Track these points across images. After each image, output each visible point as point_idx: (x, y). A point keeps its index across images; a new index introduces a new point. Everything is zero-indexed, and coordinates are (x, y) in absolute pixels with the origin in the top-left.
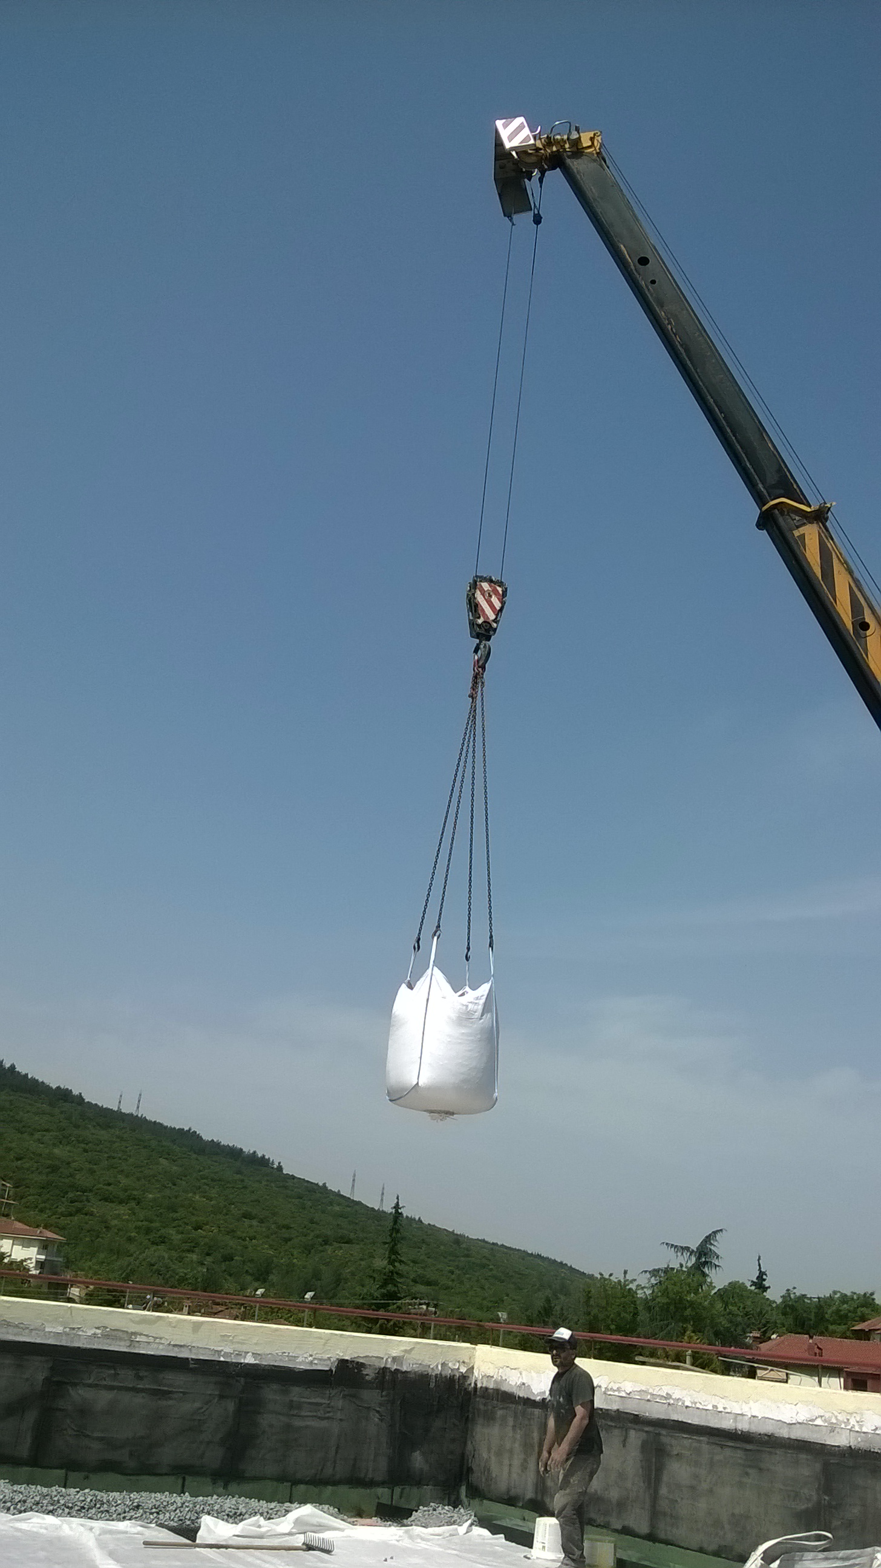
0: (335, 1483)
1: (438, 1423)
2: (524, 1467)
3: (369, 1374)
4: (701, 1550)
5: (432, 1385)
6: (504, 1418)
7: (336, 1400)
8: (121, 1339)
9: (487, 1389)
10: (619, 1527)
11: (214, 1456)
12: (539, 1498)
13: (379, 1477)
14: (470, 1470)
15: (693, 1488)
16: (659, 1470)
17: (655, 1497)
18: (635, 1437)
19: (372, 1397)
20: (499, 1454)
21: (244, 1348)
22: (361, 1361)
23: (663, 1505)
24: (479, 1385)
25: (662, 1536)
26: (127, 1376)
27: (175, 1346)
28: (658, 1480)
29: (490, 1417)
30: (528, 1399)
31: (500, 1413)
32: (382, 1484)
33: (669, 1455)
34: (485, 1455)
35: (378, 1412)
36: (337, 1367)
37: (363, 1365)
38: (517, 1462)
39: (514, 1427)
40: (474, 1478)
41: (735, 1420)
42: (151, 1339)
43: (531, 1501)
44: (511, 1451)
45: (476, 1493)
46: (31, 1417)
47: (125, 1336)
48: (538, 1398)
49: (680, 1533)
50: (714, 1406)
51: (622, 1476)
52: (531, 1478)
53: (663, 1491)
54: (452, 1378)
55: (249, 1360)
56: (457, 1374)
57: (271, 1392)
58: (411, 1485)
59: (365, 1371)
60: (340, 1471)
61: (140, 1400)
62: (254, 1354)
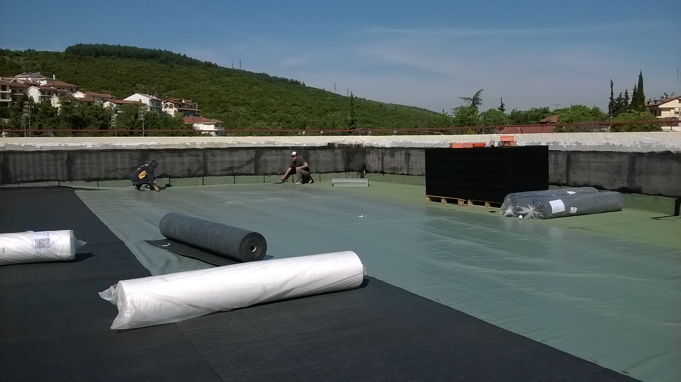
0: (331, 173)
1: (356, 156)
2: (378, 164)
3: (336, 146)
4: (418, 175)
5: (353, 147)
6: (373, 153)
7: (328, 153)
8: (271, 144)
9: (368, 146)
10: (401, 174)
12: (382, 170)
13: (342, 171)
14: (366, 167)
15: (416, 162)
16: (409, 159)
17: (408, 165)
18: (403, 152)
19: (338, 151)
20: (372, 162)
21: (303, 142)
22: (334, 143)
23: (410, 167)
24: (366, 146)
25: (410, 174)
26: (274, 152)
27: (285, 144)
28: (409, 161)
29: (369, 153)
30: (378, 147)
31: (372, 152)
33: (411, 155)
34: (369, 162)
35: (340, 155)
36: (328, 145)
37: (334, 144)
38: (377, 163)
39: (375, 154)
40: (367, 168)
41: (425, 145)
42: (279, 143)
44: (375, 160)
45: (367, 172)
46: (253, 164)
47: (272, 143)
48: (381, 147)
49: (413, 173)
50: (420, 142)
51: (401, 162)
52: (380, 165)
53: (410, 164)
54: (359, 145)
55: (305, 145)
56: (360, 144)
57: (311, 152)
58: (351, 172)
59: (335, 145)
60: (332, 170)
61: (279, 158)
62: (306, 144)
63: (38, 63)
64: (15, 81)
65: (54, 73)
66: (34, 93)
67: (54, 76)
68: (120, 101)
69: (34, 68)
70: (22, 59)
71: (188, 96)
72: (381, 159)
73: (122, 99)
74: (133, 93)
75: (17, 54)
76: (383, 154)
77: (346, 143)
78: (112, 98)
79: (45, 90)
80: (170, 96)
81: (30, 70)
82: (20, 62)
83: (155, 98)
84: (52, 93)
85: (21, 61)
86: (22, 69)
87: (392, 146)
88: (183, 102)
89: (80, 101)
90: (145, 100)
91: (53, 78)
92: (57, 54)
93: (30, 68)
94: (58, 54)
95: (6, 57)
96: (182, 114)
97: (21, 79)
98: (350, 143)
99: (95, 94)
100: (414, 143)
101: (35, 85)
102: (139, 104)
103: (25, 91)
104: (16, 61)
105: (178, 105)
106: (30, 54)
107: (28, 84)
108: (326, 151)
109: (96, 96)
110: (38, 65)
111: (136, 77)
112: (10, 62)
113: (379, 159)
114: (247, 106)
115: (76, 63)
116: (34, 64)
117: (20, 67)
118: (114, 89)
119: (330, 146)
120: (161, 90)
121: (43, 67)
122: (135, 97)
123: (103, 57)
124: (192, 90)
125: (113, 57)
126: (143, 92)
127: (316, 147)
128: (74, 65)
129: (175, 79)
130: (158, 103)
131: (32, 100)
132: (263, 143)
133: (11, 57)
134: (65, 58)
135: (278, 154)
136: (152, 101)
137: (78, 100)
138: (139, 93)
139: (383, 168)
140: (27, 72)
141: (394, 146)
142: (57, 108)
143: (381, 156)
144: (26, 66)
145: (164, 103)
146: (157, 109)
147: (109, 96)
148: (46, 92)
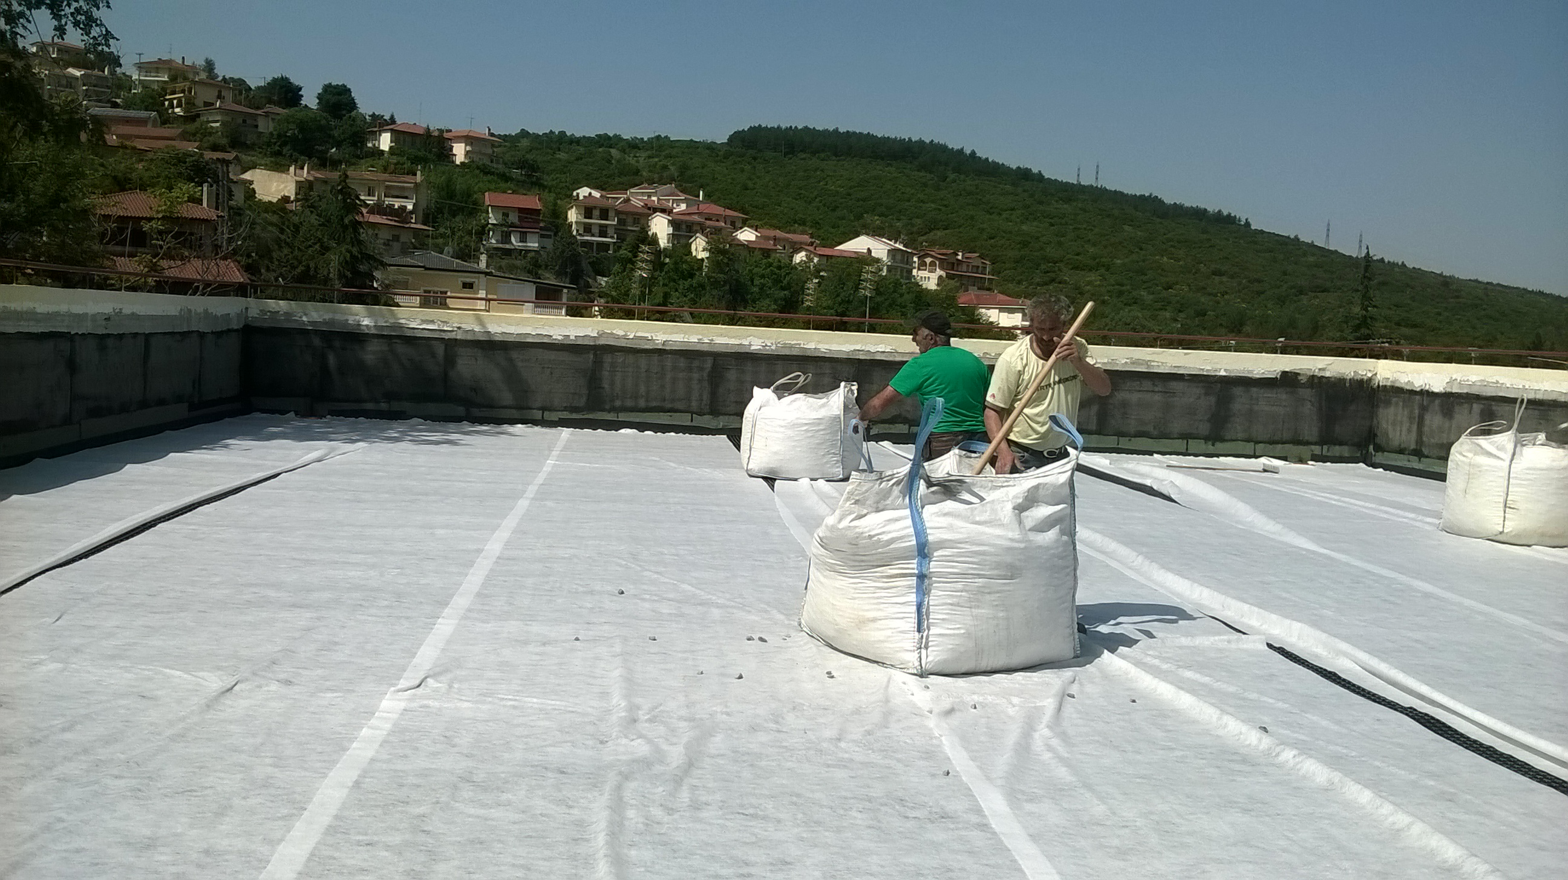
0: (1284, 443)
1: (1353, 408)
2: (1409, 431)
3: (1303, 379)
5: (1347, 385)
6: (1397, 404)
7: (1282, 395)
8: (1142, 364)
9: (1386, 386)
11: (1204, 428)
12: (1418, 448)
13: (1311, 439)
14: (1375, 435)
18: (1477, 407)
19: (1306, 393)
20: (1394, 424)
21: (1219, 367)
22: (1297, 371)
24: (1381, 384)
26: (1147, 384)
27: (1175, 367)
29: (1388, 403)
30: (1412, 390)
31: (1394, 400)
32: (1315, 444)
34: (1385, 426)
35: (1310, 402)
36: (1281, 376)
37: (1298, 374)
38: (1404, 429)
39: (1403, 407)
40: (1379, 440)
42: (1161, 364)
43: (1414, 450)
44: (1401, 422)
45: (1379, 448)
46: (1095, 408)
47: (1144, 363)
48: (1418, 389)
50: (1523, 386)
52: (1414, 436)
54: (1362, 380)
55: (1222, 373)
56: (1365, 378)
57: (1238, 391)
58: (1335, 444)
59: (1300, 378)
60: (1286, 436)
61: (1157, 397)
62: (1225, 370)
63: (673, 164)
64: (627, 200)
65: (701, 187)
66: (660, 228)
67: (701, 193)
68: (827, 251)
69: (665, 175)
70: (643, 155)
71: (972, 244)
72: (1417, 419)
73: (832, 246)
74: (857, 235)
75: (634, 145)
76: (1424, 409)
77: (1328, 374)
78: (812, 244)
79: (682, 221)
80: (932, 243)
81: (657, 179)
82: (638, 162)
83: (901, 247)
84: (695, 228)
85: (641, 160)
86: (641, 175)
87: (1449, 390)
88: (960, 257)
89: (747, 247)
90: (879, 248)
91: (698, 196)
92: (711, 147)
93: (656, 176)
94: (714, 146)
95: (613, 151)
96: (953, 283)
97: (637, 197)
98: (1338, 376)
99: (779, 233)
100: (1508, 385)
101: (663, 211)
102: (866, 259)
103: (642, 221)
104: (630, 160)
105: (948, 264)
106: (660, 145)
107: (649, 209)
108: (1275, 391)
109: (779, 239)
110: (672, 168)
111: (864, 200)
112: (618, 161)
113: (1411, 418)
114: (1103, 270)
115: (748, 167)
116: (665, 167)
117: (637, 172)
118: (816, 224)
119: (1288, 379)
120: (915, 229)
121: (682, 174)
122: (860, 244)
123: (804, 156)
124: (982, 230)
125: (822, 155)
126: (876, 232)
127: (1250, 379)
128: (742, 170)
129: (946, 206)
130: (906, 257)
131: (654, 240)
132: (1123, 362)
133: (623, 151)
134: (726, 157)
135: (1156, 389)
136: (892, 252)
137: (744, 245)
138: (868, 235)
139: (1420, 441)
140: (651, 182)
141: (1454, 391)
142: (702, 260)
143: (1417, 411)
144: (650, 171)
145: (919, 258)
146: (902, 271)
147: (806, 238)
148: (684, 227)
